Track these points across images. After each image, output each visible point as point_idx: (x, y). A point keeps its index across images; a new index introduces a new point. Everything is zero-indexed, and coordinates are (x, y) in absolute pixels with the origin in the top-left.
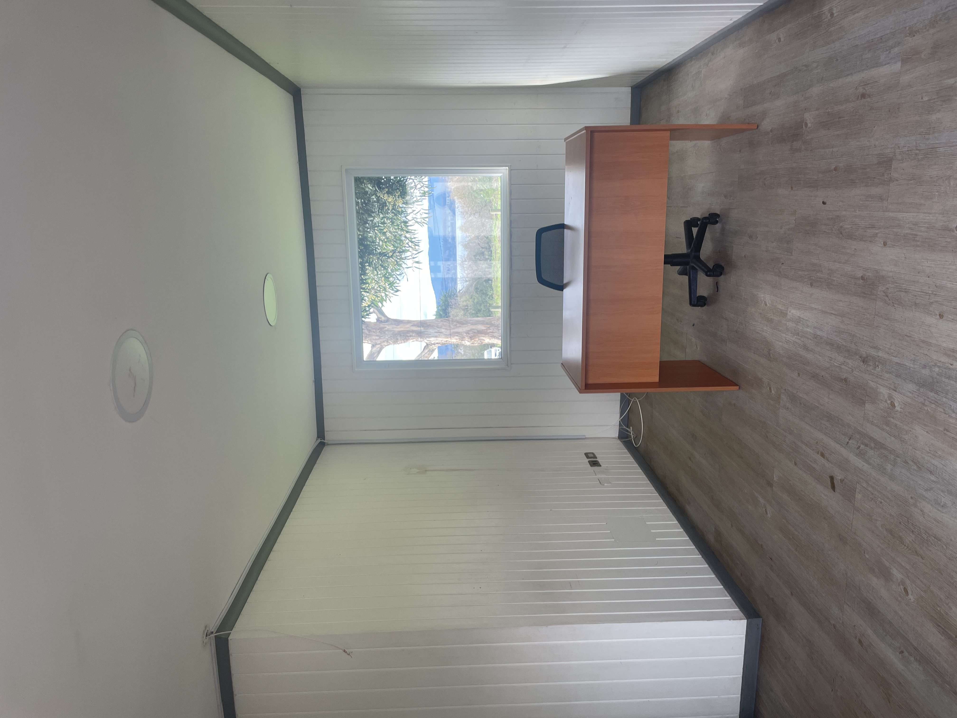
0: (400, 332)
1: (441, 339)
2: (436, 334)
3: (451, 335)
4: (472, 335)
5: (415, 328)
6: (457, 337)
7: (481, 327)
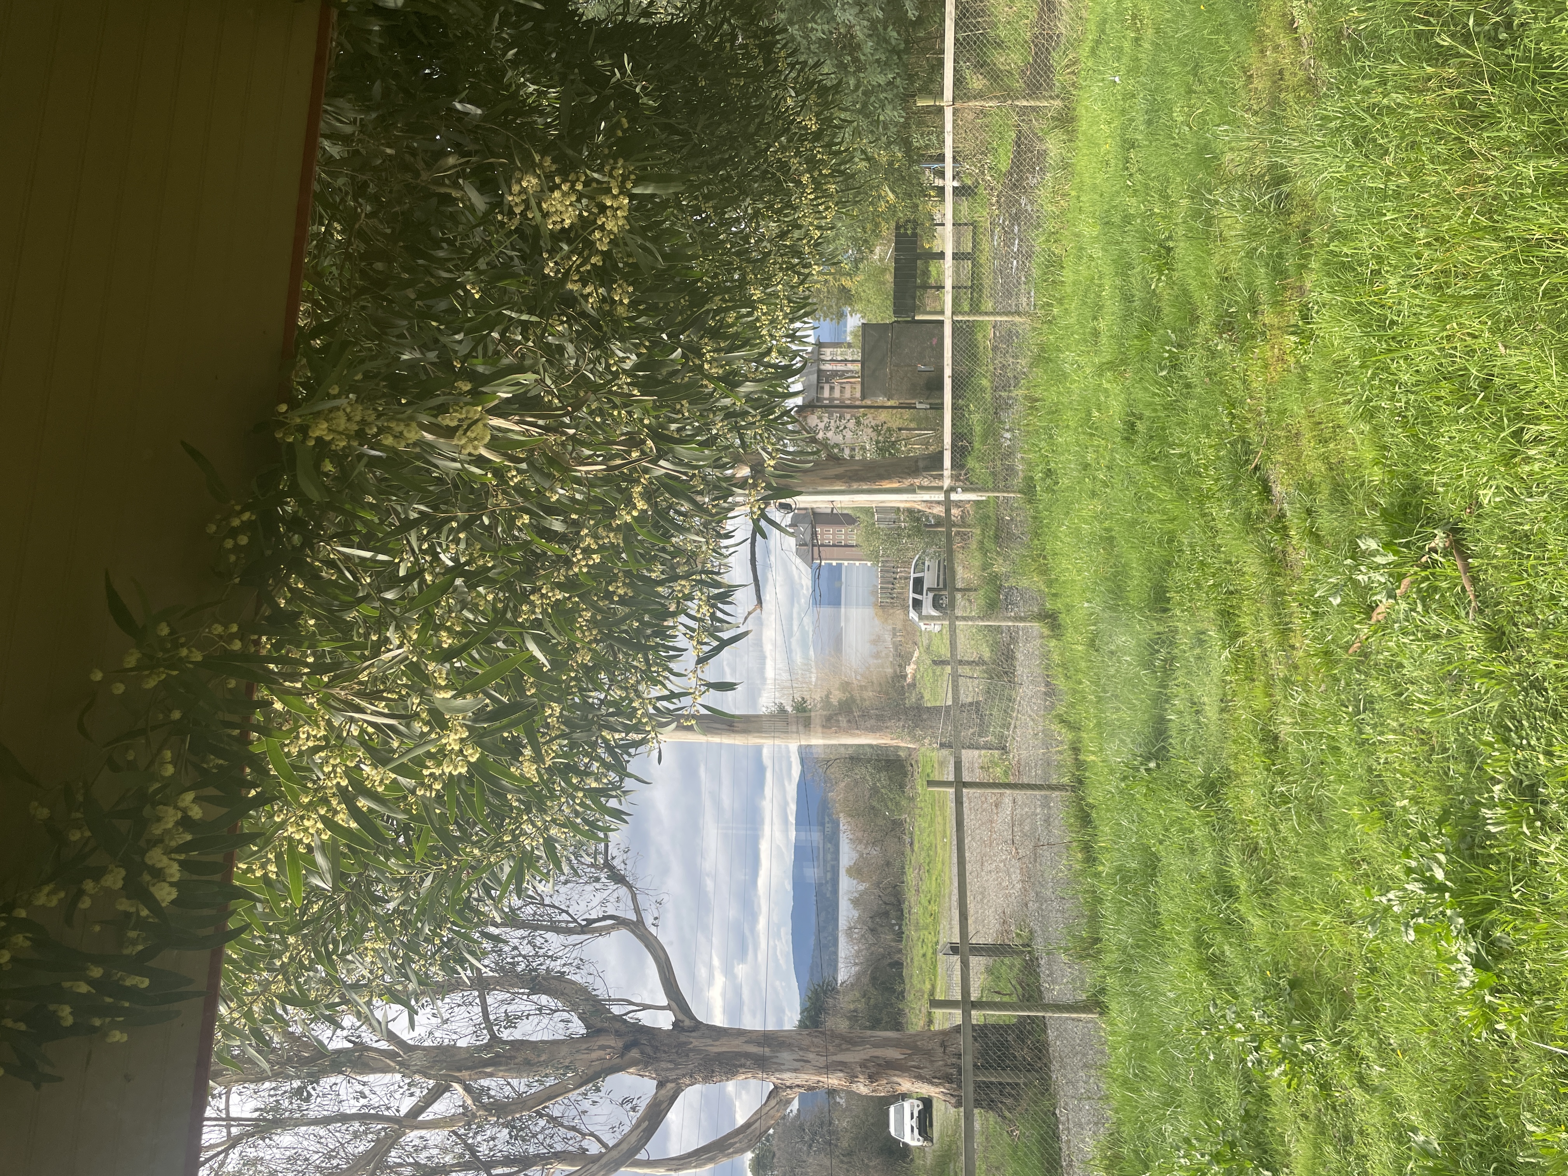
0: (719, 1054)
1: (807, 1077)
2: (798, 1065)
3: (828, 1068)
4: (873, 1070)
5: (753, 1049)
6: (841, 1075)
7: (893, 1054)
